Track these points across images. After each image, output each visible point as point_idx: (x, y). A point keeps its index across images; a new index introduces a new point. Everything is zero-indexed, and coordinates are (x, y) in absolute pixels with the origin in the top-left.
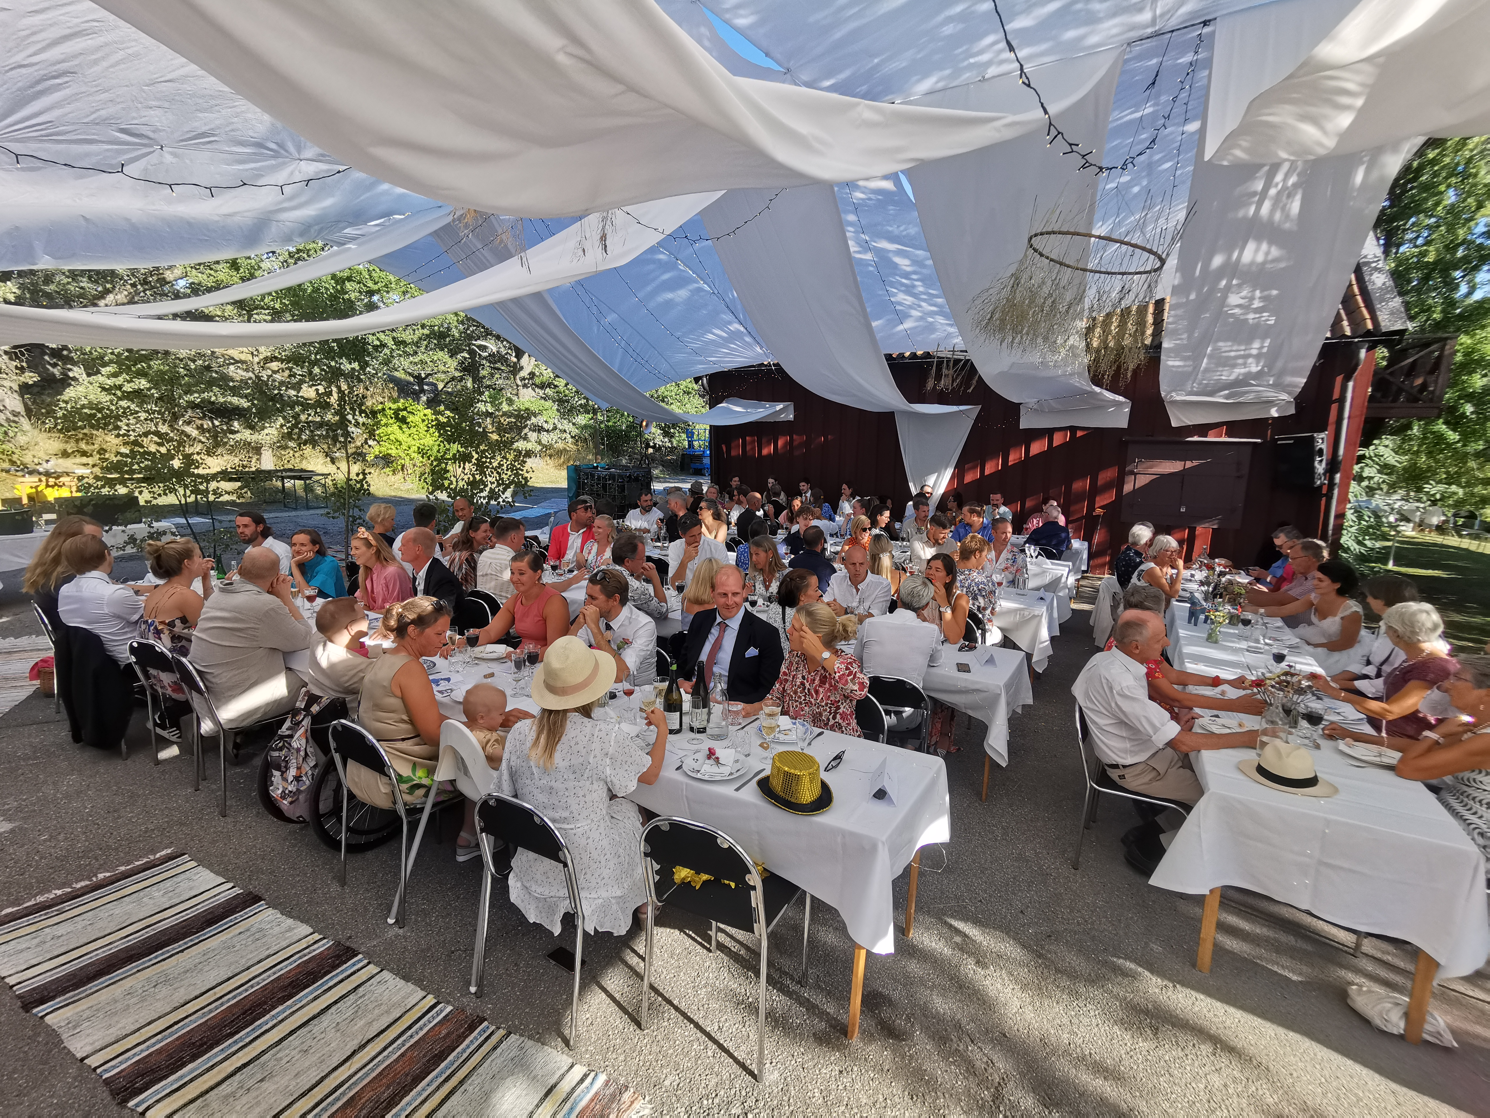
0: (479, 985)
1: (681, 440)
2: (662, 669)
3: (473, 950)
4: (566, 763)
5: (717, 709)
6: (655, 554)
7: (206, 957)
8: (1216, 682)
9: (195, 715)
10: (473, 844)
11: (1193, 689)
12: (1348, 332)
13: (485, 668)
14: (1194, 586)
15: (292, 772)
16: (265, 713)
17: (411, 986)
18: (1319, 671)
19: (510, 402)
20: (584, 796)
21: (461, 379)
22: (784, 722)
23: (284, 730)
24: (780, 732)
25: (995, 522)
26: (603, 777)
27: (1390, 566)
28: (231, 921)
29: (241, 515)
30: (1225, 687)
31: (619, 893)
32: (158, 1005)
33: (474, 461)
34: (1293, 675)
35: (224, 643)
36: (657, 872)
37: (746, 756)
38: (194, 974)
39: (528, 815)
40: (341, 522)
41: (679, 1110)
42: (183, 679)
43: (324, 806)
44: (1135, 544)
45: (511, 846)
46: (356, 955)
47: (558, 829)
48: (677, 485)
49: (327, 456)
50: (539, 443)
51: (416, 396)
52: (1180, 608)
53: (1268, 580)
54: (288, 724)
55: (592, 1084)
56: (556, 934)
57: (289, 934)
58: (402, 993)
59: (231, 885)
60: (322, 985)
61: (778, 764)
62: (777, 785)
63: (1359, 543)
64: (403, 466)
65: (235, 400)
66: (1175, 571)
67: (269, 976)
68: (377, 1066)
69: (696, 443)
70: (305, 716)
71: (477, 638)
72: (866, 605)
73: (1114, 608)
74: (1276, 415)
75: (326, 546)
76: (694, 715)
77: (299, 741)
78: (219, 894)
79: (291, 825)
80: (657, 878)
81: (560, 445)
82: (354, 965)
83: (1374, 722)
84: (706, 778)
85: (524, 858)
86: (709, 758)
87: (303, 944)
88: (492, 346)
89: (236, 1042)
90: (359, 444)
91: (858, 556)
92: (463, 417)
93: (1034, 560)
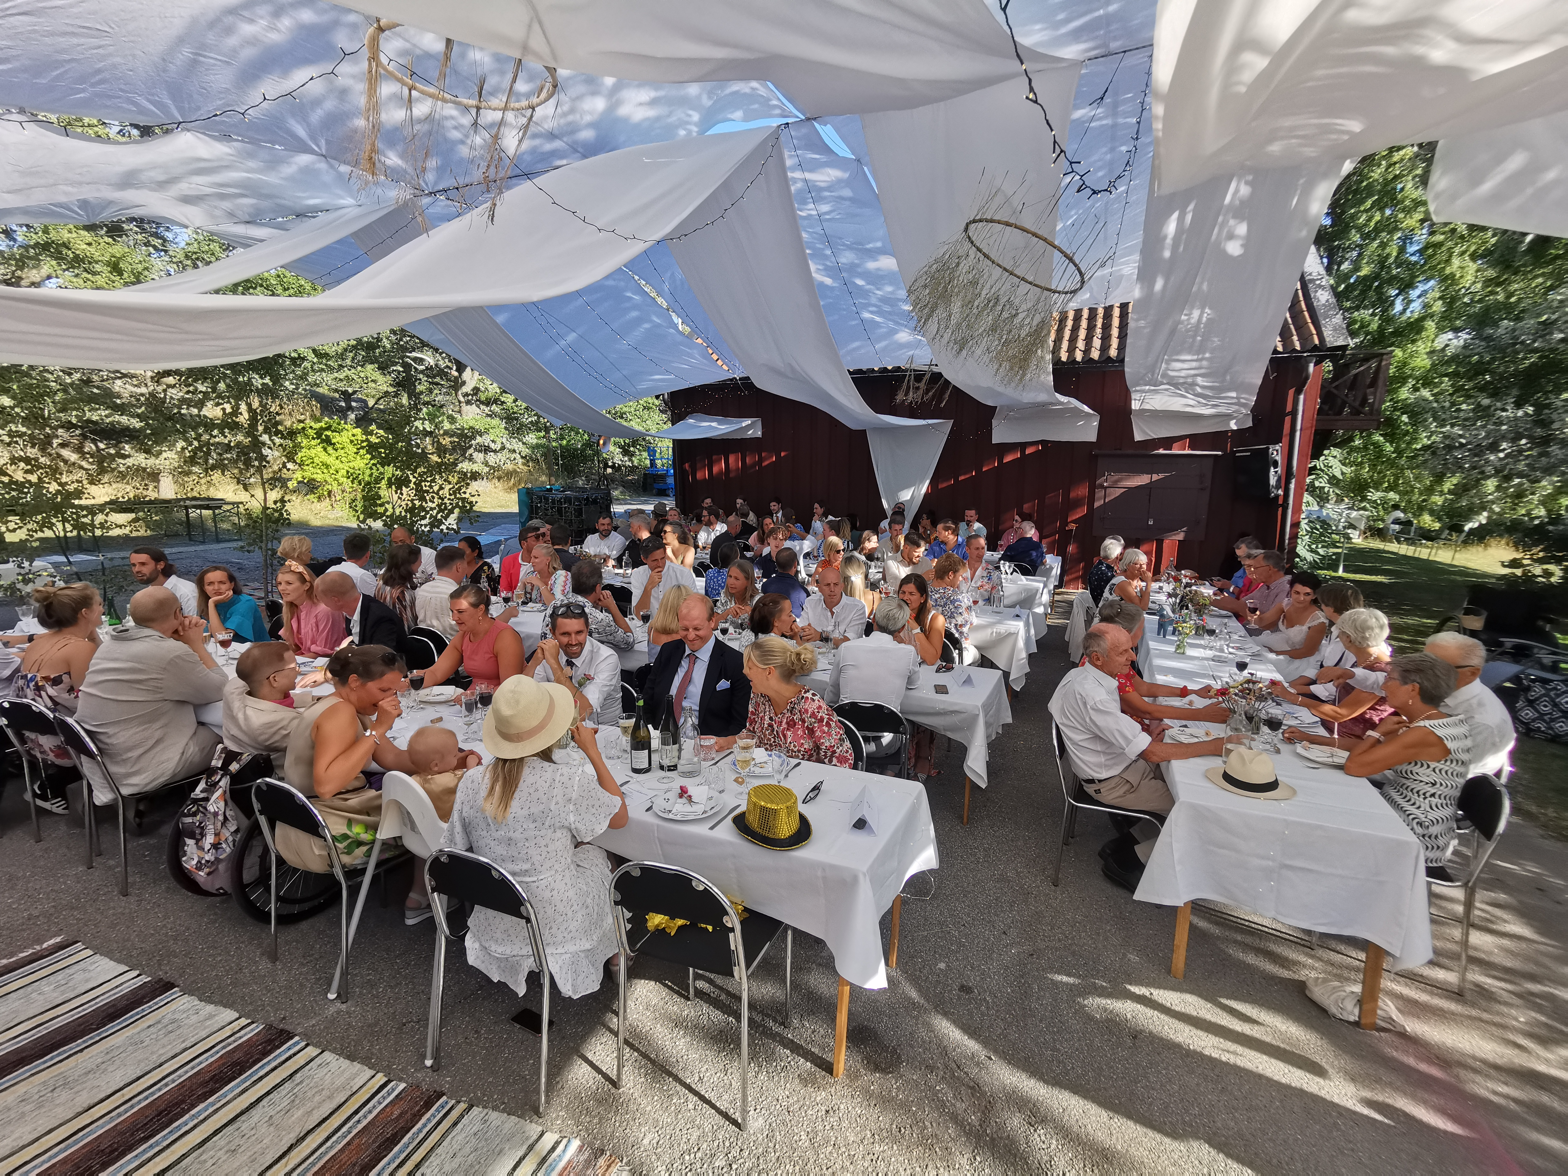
0: (436, 1058)
1: (642, 459)
2: (628, 705)
3: (427, 1019)
4: (525, 812)
5: (689, 743)
6: (617, 582)
7: (111, 1055)
8: (1184, 692)
9: (85, 783)
10: (424, 905)
11: (1164, 701)
12: (1298, 347)
13: (431, 713)
14: (1162, 597)
15: (210, 839)
16: (174, 775)
17: (357, 1066)
18: (1278, 677)
19: (452, 420)
20: (546, 846)
21: (396, 395)
22: (760, 754)
23: (198, 792)
24: (755, 765)
25: (970, 538)
26: (566, 824)
27: (1340, 572)
28: (137, 1014)
29: (136, 552)
30: (1193, 697)
31: (588, 946)
32: (59, 1110)
33: (412, 485)
34: (1254, 683)
35: (119, 698)
36: (629, 921)
37: (720, 792)
38: (97, 1075)
39: (486, 869)
40: (257, 556)
41: (659, 1169)
42: (68, 742)
43: (249, 874)
44: (1107, 558)
45: (467, 904)
46: (292, 1038)
47: (518, 882)
48: (639, 507)
49: (238, 483)
50: (486, 464)
51: (343, 413)
52: (1151, 621)
53: (1231, 589)
54: (202, 785)
55: (564, 1151)
56: (521, 995)
57: (209, 1023)
58: (347, 1075)
59: (135, 973)
60: (251, 1076)
61: (754, 799)
62: (753, 821)
63: (1312, 551)
64: (330, 492)
65: (124, 420)
66: (1144, 584)
67: (187, 1072)
68: (319, 1158)
69: (659, 463)
70: (222, 776)
71: (421, 680)
72: (842, 628)
73: (1089, 622)
74: (1235, 428)
75: (242, 583)
76: (664, 753)
77: (216, 804)
78: (122, 984)
79: (210, 899)
80: (629, 926)
81: (510, 466)
82: (289, 1049)
83: (1327, 725)
84: (678, 818)
85: (482, 916)
86: (681, 796)
87: (227, 1032)
88: (429, 359)
89: (151, 1147)
90: (276, 468)
91: (831, 577)
92: (398, 437)
93: (1009, 576)
